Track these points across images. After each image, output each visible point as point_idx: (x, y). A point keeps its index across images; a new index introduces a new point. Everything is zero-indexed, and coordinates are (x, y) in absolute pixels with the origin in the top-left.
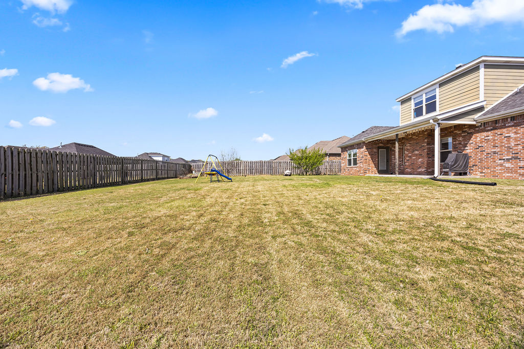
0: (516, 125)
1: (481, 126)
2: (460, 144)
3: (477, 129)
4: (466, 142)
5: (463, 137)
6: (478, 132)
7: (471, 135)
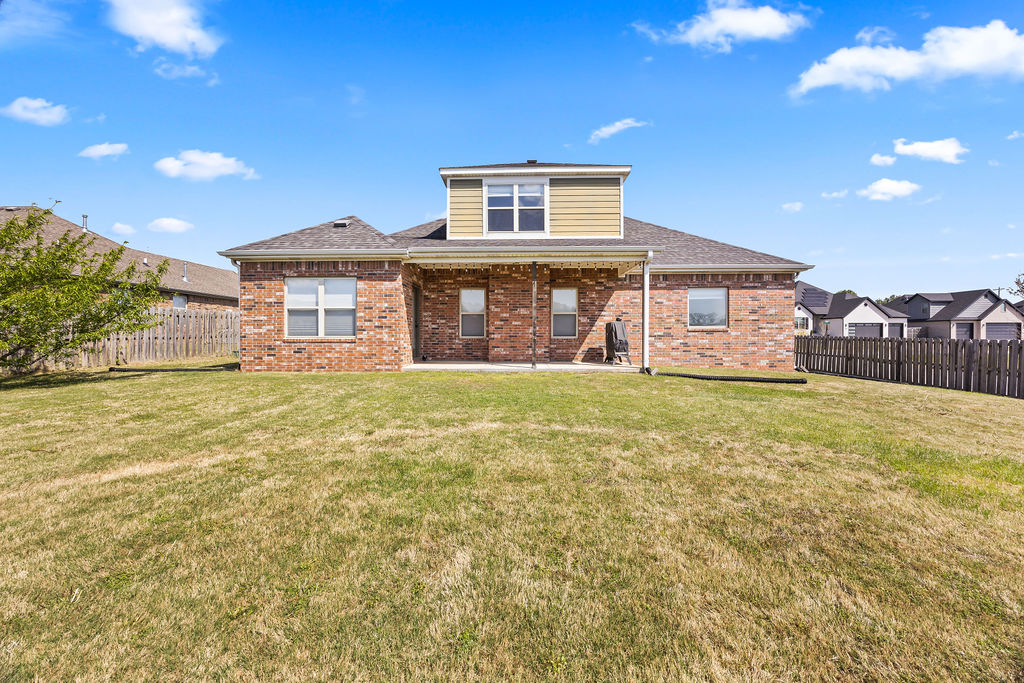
0: (669, 288)
1: (625, 279)
2: (593, 304)
3: (620, 283)
4: (603, 303)
5: (598, 292)
6: (621, 288)
7: (610, 290)
